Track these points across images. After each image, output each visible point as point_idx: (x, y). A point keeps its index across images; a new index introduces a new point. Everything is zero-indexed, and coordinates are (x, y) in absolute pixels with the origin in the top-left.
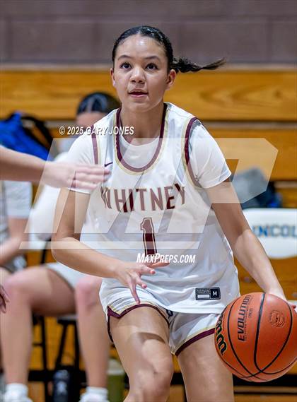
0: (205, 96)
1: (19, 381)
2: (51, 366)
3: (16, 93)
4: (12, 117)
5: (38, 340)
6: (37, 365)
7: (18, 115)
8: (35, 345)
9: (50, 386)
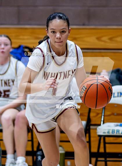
0: (98, 39)
1: (22, 156)
2: (35, 149)
3: (21, 37)
4: (20, 47)
5: (30, 139)
6: (30, 149)
7: (22, 46)
8: (29, 141)
9: (35, 158)
